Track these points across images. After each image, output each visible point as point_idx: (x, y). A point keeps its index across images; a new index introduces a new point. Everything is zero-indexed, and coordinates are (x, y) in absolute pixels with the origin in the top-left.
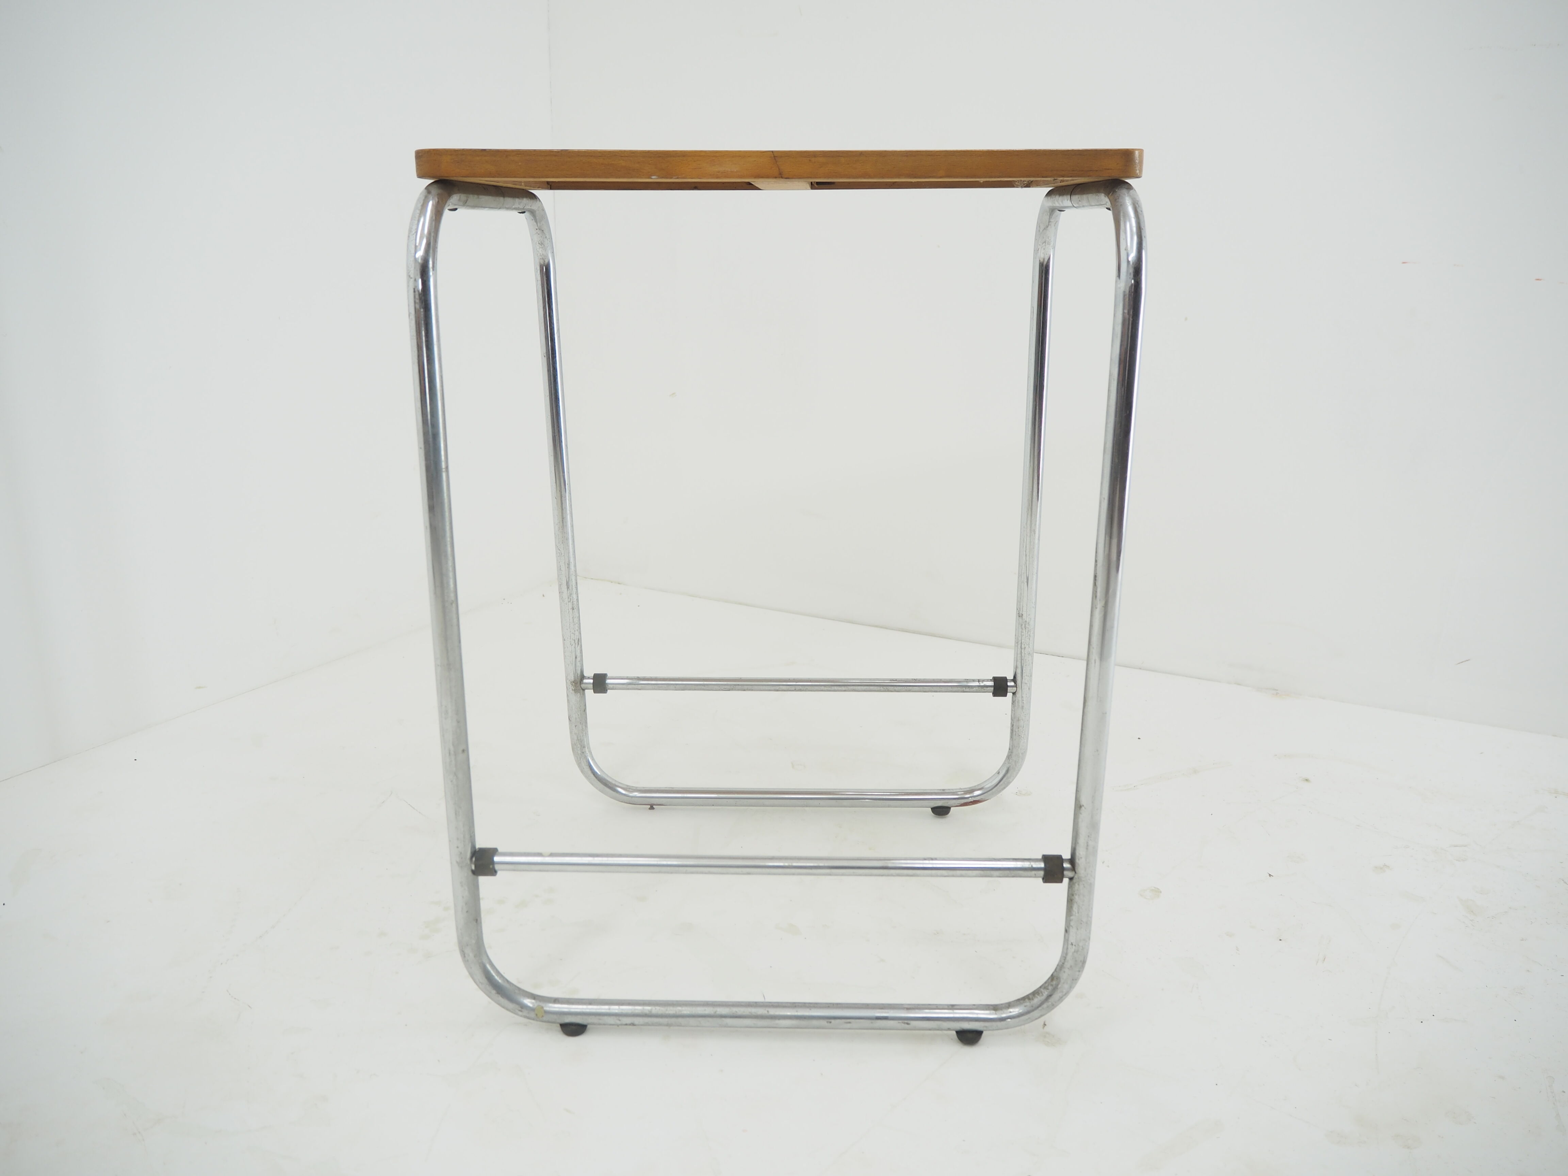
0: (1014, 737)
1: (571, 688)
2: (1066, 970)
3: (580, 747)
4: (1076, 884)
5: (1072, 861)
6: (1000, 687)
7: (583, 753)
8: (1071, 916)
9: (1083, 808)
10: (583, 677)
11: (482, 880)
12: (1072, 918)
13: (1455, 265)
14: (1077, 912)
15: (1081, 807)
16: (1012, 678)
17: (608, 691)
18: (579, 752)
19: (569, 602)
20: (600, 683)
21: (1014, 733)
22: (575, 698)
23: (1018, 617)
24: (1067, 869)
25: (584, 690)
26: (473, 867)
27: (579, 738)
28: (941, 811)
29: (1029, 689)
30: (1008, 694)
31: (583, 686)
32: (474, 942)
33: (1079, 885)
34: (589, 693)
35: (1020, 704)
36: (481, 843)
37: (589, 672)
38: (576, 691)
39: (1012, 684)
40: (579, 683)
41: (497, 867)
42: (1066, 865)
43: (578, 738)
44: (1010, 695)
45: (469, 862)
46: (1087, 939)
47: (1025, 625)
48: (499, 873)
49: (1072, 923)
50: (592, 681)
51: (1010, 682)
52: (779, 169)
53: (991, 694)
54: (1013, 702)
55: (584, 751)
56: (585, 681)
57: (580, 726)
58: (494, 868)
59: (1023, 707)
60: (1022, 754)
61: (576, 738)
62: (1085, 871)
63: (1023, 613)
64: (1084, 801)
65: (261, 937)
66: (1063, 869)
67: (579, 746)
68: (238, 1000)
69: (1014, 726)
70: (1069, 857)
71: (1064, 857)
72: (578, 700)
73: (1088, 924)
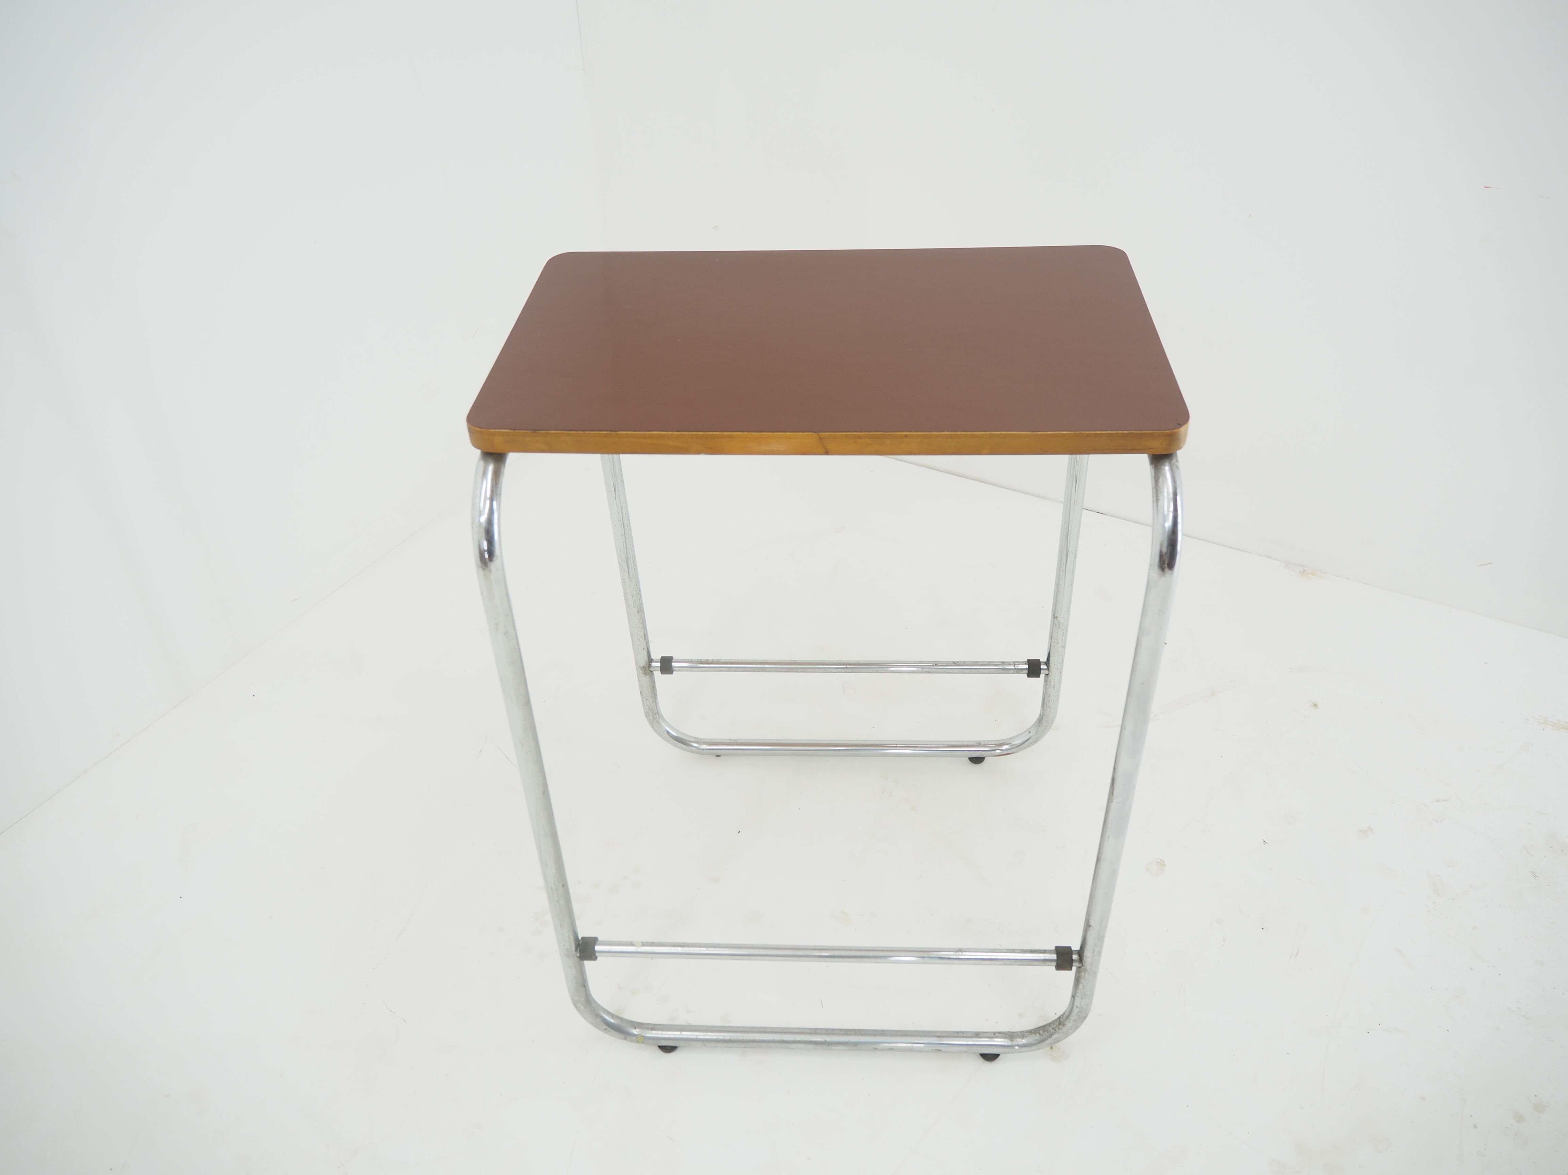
0: (1045, 708)
1: (641, 672)
2: (1071, 1021)
3: (654, 715)
4: (1083, 973)
5: (1080, 953)
6: (1034, 669)
7: (655, 719)
8: (1078, 989)
9: (1091, 928)
10: (650, 661)
11: (587, 964)
12: (1077, 991)
13: (1540, 196)
14: (1082, 988)
15: (1090, 926)
16: (1045, 660)
17: (674, 672)
18: (652, 719)
19: (634, 607)
20: (667, 665)
21: (1045, 705)
22: (646, 679)
23: (1053, 618)
24: (1076, 961)
25: (652, 672)
26: (578, 955)
27: (651, 708)
28: (977, 760)
29: (1060, 673)
30: (1041, 675)
31: (651, 669)
32: (583, 999)
33: (1085, 973)
34: (657, 674)
35: (1052, 684)
36: (583, 932)
37: (656, 655)
38: (645, 674)
39: (1045, 667)
40: (648, 668)
41: (597, 954)
42: (1075, 957)
43: (649, 708)
44: (1042, 676)
45: (574, 953)
46: (1089, 1005)
47: (1059, 625)
48: (599, 959)
49: (1078, 994)
50: (659, 664)
51: (1043, 665)
52: (825, 449)
53: (1026, 675)
54: (1046, 681)
55: (655, 717)
56: (653, 664)
57: (651, 699)
58: (595, 955)
59: (1054, 686)
60: (1052, 720)
61: (647, 708)
62: (1091, 965)
63: (1058, 616)
64: (1092, 923)
65: (400, 934)
66: (1072, 961)
67: (651, 714)
68: (394, 1013)
69: (1045, 699)
70: (1078, 948)
71: (1073, 949)
72: (648, 680)
73: (1091, 995)
